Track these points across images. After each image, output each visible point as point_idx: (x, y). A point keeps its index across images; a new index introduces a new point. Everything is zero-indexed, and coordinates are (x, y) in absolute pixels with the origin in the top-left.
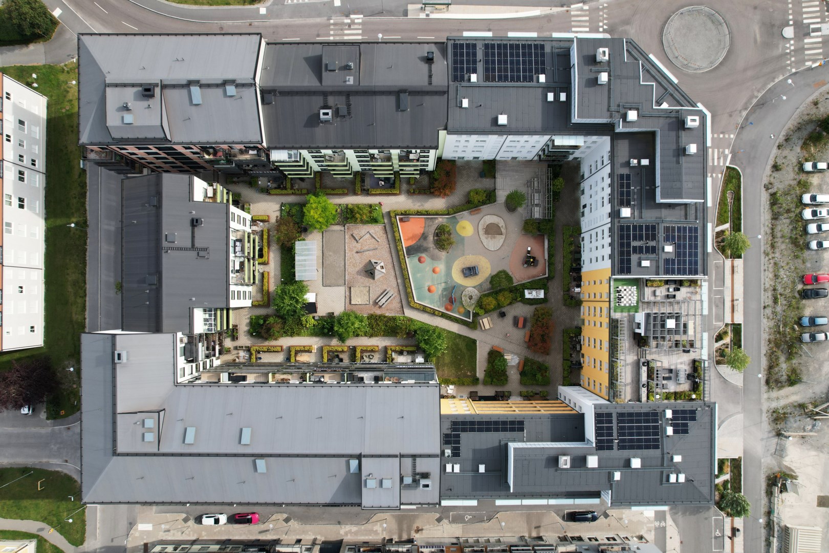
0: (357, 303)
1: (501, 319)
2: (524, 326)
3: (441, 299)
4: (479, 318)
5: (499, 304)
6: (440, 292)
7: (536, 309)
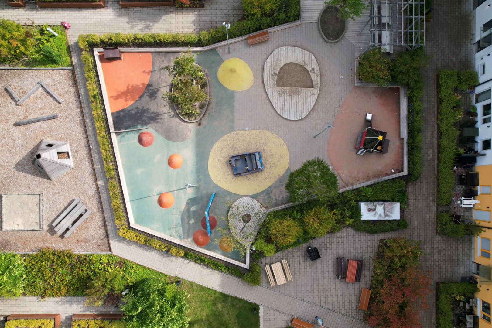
0: (16, 228)
1: (309, 262)
2: (358, 278)
3: (186, 220)
4: (264, 261)
5: (305, 233)
6: (183, 206)
7: (381, 241)
